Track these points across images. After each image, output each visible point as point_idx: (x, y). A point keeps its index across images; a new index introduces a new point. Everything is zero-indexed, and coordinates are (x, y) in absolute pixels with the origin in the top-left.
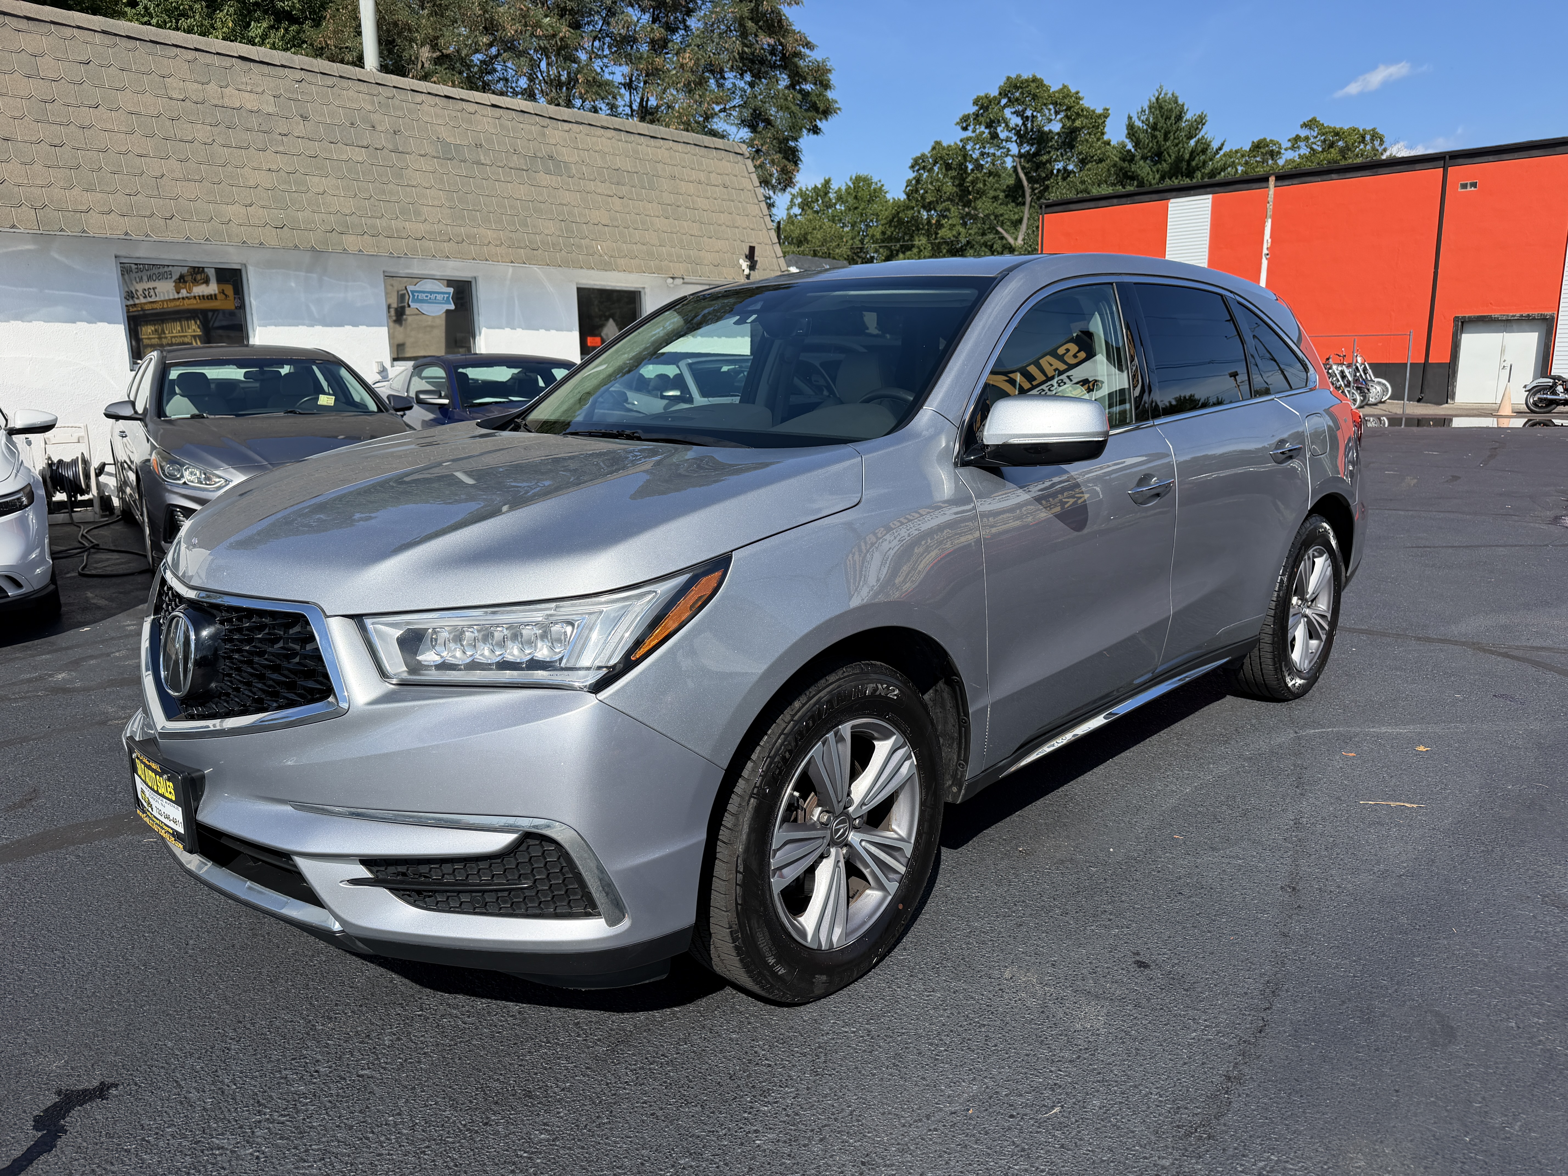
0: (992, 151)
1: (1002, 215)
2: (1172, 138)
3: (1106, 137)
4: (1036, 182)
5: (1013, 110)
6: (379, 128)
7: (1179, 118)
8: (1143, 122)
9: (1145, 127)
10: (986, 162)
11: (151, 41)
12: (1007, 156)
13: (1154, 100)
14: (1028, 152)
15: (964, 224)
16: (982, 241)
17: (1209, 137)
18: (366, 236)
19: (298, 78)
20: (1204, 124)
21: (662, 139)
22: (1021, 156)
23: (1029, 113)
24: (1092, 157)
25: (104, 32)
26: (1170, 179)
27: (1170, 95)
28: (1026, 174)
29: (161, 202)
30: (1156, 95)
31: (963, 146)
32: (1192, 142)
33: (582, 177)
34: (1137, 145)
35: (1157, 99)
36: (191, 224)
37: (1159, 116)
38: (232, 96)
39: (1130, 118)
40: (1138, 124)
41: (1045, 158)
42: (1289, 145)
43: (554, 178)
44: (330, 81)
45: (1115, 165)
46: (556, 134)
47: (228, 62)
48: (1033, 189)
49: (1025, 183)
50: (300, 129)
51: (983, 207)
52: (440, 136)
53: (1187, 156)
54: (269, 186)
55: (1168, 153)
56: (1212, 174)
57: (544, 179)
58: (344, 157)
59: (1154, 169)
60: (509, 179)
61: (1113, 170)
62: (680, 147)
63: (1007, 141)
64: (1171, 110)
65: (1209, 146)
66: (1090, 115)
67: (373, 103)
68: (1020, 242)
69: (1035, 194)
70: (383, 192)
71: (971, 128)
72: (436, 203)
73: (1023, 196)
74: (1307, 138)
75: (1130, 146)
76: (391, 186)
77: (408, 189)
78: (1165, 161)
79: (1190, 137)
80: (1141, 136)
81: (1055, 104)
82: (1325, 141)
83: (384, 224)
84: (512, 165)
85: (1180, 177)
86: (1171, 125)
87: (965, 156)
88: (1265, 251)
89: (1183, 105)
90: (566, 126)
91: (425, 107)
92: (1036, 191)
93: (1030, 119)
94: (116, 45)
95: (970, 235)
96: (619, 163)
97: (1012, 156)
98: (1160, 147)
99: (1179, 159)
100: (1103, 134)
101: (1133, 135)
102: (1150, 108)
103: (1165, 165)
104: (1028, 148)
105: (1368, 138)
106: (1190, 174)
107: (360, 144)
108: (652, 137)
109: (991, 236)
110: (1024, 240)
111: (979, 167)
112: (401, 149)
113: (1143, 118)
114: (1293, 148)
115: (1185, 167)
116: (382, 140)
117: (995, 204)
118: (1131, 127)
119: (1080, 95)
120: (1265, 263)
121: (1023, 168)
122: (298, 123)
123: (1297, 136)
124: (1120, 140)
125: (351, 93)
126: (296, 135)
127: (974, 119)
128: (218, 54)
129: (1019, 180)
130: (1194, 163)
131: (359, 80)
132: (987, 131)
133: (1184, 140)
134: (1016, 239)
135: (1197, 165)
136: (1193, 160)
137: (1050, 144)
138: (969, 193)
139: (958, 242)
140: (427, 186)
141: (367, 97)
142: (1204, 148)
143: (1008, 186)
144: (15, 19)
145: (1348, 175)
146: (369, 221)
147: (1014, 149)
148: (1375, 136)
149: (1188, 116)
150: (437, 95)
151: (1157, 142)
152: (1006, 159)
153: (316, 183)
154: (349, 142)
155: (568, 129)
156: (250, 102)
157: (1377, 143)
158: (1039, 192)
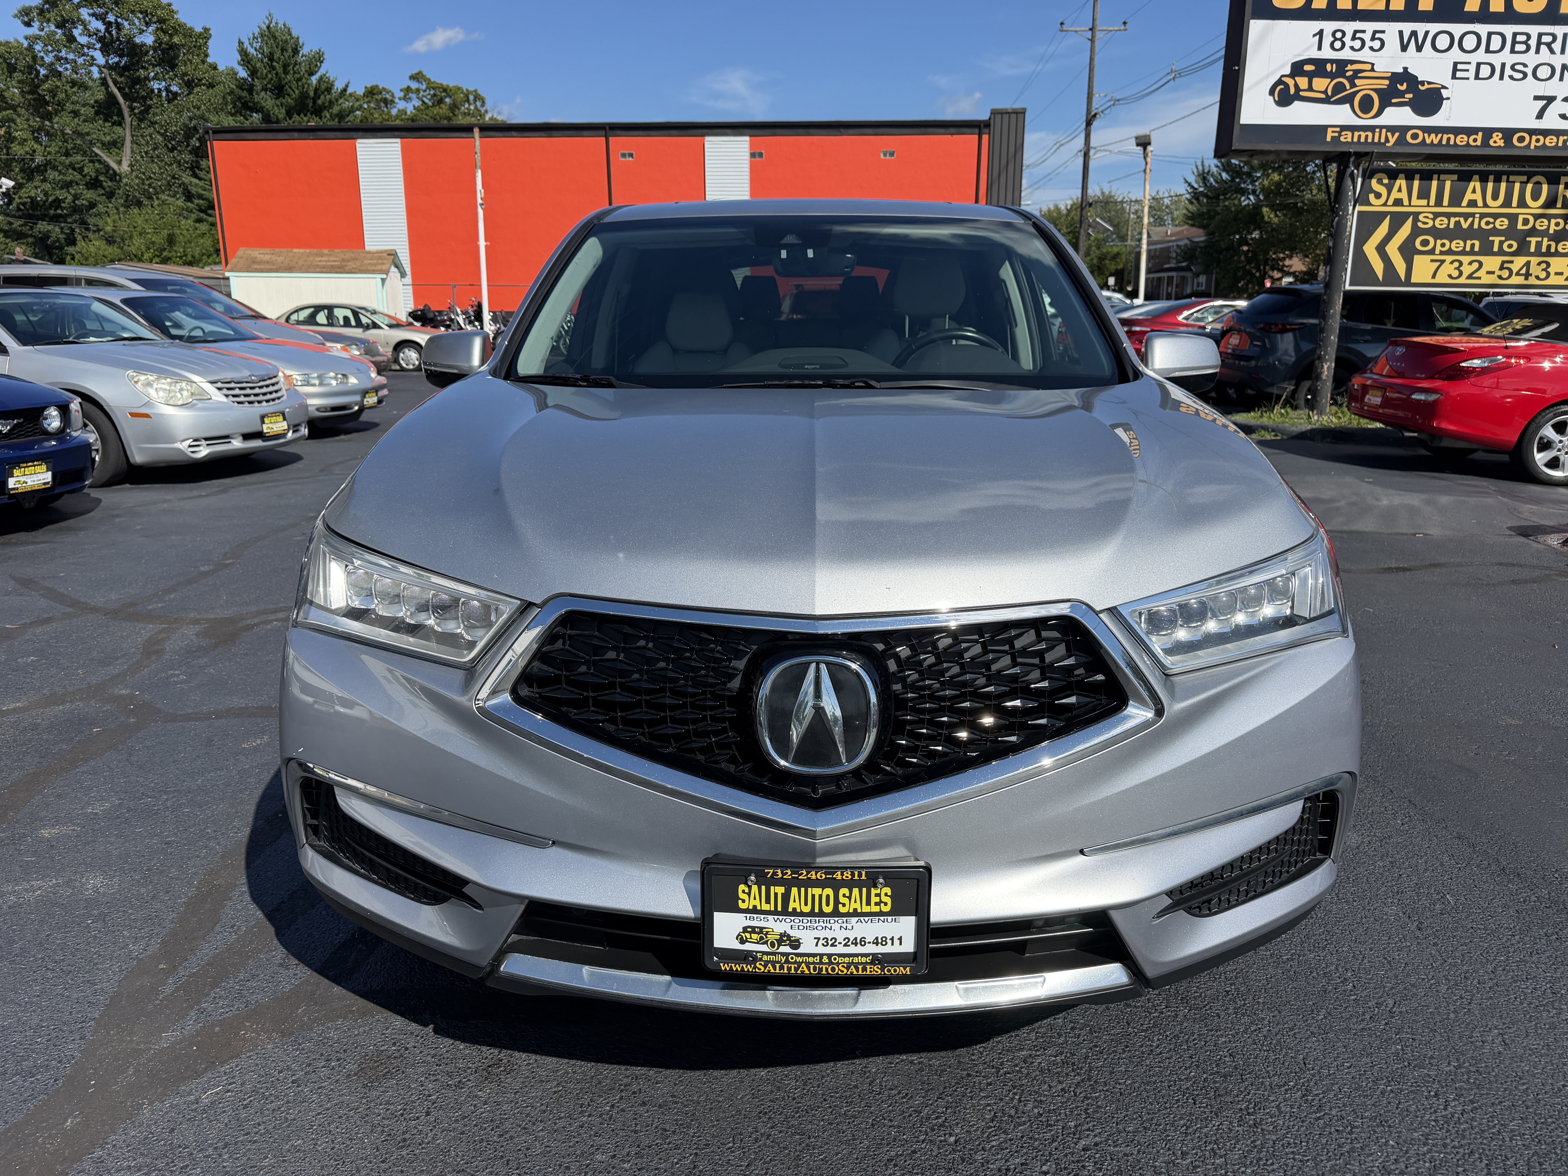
0: (71, 56)
1: (88, 134)
2: (291, 72)
3: (209, 60)
4: (135, 100)
5: (91, 11)
7: (296, 51)
8: (256, 50)
9: (260, 56)
10: (66, 70)
12: (92, 65)
13: (264, 27)
14: (117, 63)
15: (36, 140)
16: (67, 162)
17: (331, 76)
20: (322, 62)
22: (108, 66)
23: (111, 18)
24: (200, 80)
26: (299, 115)
27: (281, 25)
28: (119, 89)
30: (267, 22)
31: (30, 46)
32: (314, 79)
34: (253, 73)
35: (268, 27)
37: (274, 46)
39: (240, 43)
40: (251, 51)
41: (142, 73)
42: (402, 94)
45: (232, 92)
48: (132, 109)
49: (121, 100)
51: (63, 122)
53: (312, 94)
55: (290, 87)
56: (341, 116)
59: (278, 102)
61: (229, 98)
63: (89, 48)
64: (286, 41)
65: (332, 85)
66: (188, 33)
68: (125, 167)
69: (135, 114)
71: (36, 24)
73: (120, 114)
74: (418, 90)
75: (243, 73)
78: (289, 95)
79: (311, 74)
80: (258, 65)
81: (145, 13)
82: (435, 95)
85: (309, 114)
86: (289, 57)
87: (34, 58)
88: (479, 201)
89: (298, 38)
92: (136, 111)
93: (114, 26)
95: (49, 153)
97: (98, 66)
98: (280, 80)
99: (304, 96)
100: (207, 56)
101: (248, 62)
102: (262, 36)
103: (289, 100)
104: (116, 59)
105: (471, 98)
106: (318, 112)
109: (79, 158)
110: (131, 166)
111: (54, 73)
113: (258, 45)
114: (406, 98)
115: (311, 104)
117: (76, 120)
118: (243, 53)
119: (173, 7)
120: (481, 212)
121: (115, 82)
123: (409, 87)
124: (230, 65)
127: (38, 15)
129: (111, 96)
130: (320, 102)
132: (59, 31)
133: (306, 76)
134: (119, 163)
135: (323, 103)
136: (319, 98)
137: (146, 58)
138: (47, 103)
139: (33, 160)
142: (326, 86)
143: (96, 101)
145: (526, 134)
147: (100, 59)
148: (477, 97)
149: (305, 51)
151: (277, 74)
152: (92, 68)
157: (479, 104)
158: (140, 113)
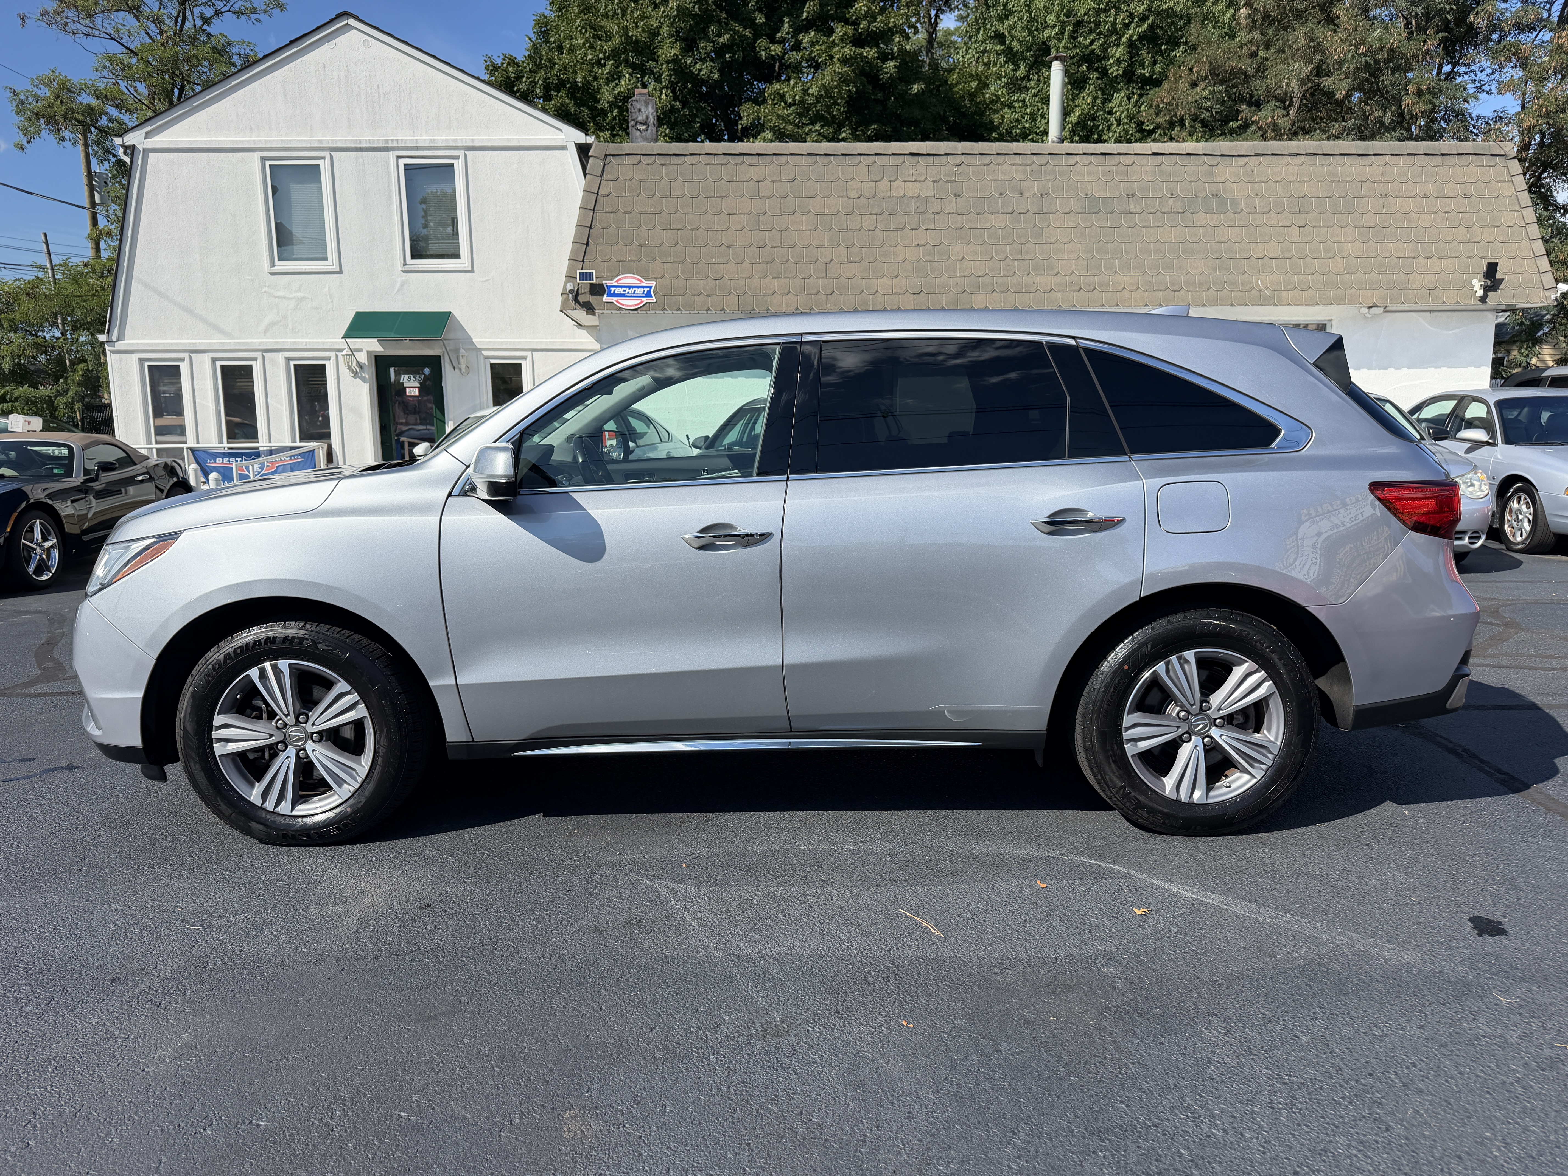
6: (1026, 194)
11: (843, 155)
18: (994, 294)
19: (958, 162)
21: (1375, 155)
25: (809, 154)
29: (826, 282)
33: (1253, 210)
36: (846, 297)
38: (899, 188)
43: (1215, 216)
44: (986, 160)
46: (1227, 171)
47: (899, 160)
50: (950, 206)
52: (1089, 192)
54: (915, 259)
57: (1202, 218)
58: (988, 225)
60: (1160, 224)
62: (1401, 161)
67: (1025, 172)
70: (1020, 252)
72: (1072, 256)
76: (1029, 245)
77: (1045, 246)
83: (1015, 281)
84: (1166, 210)
90: (1242, 160)
91: (1078, 167)
94: (816, 162)
96: (1306, 189)
107: (1006, 211)
108: (1359, 155)
112: (1045, 210)
116: (1028, 204)
122: (951, 201)
125: (1005, 167)
126: (947, 212)
128: (893, 154)
131: (1015, 154)
140: (1065, 241)
141: (1020, 168)
144: (750, 157)
146: (1000, 280)
150: (1092, 154)
153: (956, 251)
154: (995, 211)
155: (1243, 163)
156: (912, 190)
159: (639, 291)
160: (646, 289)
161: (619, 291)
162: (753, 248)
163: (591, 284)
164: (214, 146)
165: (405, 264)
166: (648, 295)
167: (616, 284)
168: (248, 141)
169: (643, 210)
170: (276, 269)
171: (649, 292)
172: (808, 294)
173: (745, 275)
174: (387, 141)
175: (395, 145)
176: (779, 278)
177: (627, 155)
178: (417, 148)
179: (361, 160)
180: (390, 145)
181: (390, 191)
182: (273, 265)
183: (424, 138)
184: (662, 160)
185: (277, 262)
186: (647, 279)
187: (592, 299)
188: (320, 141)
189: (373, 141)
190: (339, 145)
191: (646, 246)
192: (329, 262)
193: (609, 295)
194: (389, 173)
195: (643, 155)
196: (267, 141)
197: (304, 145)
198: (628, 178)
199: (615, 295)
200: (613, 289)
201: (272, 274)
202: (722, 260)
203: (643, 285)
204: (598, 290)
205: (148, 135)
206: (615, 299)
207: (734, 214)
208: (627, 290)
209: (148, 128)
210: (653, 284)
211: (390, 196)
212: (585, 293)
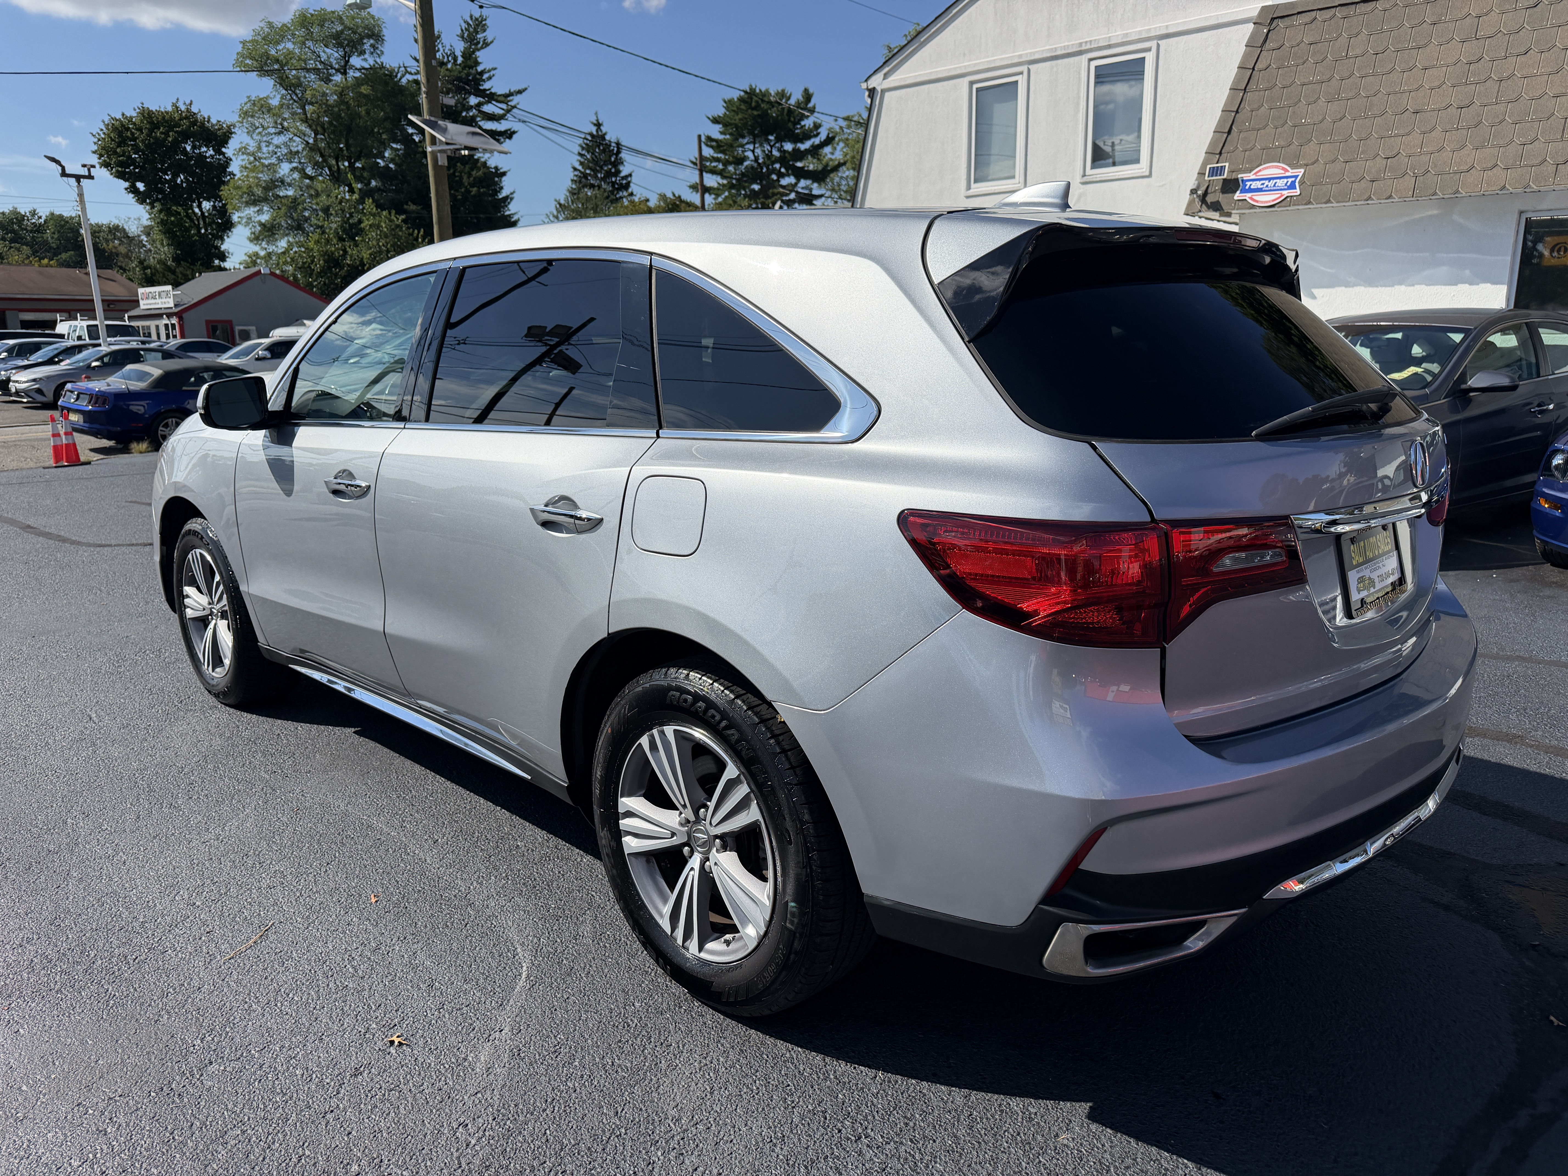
159: (1281, 183)
160: (1290, 180)
161: (1254, 185)
162: (1452, 111)
163: (1224, 180)
164: (933, 77)
165: (1084, 175)
166: (1292, 186)
167: (1254, 177)
168: (960, 67)
169: (1306, 81)
170: (971, 192)
171: (1293, 183)
172: (1526, 166)
173: (1431, 149)
174: (1081, 44)
175: (1088, 47)
176: (1483, 147)
177: (1299, 13)
178: (1109, 47)
179: (1055, 69)
180: (1084, 48)
181: (1079, 97)
182: (969, 188)
183: (1117, 34)
184: (1345, 11)
185: (973, 185)
186: (1293, 166)
187: (1222, 198)
188: (1020, 56)
189: (1068, 46)
190: (1037, 56)
191: (1304, 125)
192: (1016, 180)
193: (1245, 191)
194: (1080, 79)
195: (1320, 9)
196: (975, 65)
197: (1006, 63)
198: (1294, 44)
199: (1251, 190)
200: (1248, 184)
201: (968, 197)
202: (1402, 132)
203: (1288, 174)
204: (1231, 185)
205: (886, 76)
206: (1249, 195)
207: (1433, 67)
208: (1266, 183)
209: (886, 70)
210: (1300, 172)
211: (1078, 104)
212: (1215, 191)
